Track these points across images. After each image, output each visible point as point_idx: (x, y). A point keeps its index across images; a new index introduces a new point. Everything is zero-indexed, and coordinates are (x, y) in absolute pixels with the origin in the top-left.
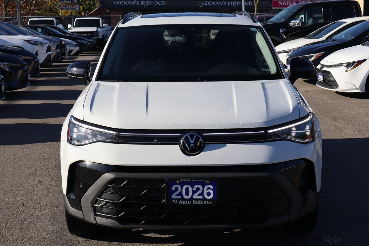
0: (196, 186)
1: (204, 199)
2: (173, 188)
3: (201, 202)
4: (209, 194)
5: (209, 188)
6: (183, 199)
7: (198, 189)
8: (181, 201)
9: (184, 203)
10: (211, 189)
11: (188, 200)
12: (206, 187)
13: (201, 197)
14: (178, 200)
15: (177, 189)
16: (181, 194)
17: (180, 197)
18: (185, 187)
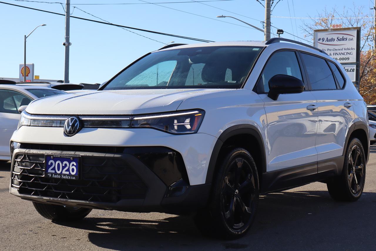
0: (65, 162)
1: (70, 175)
2: (49, 164)
3: (67, 177)
4: (73, 170)
5: (73, 165)
6: (56, 173)
7: (66, 165)
8: (53, 175)
9: (56, 176)
10: (75, 166)
11: (59, 174)
12: (71, 164)
13: (68, 173)
14: (52, 174)
15: (52, 164)
16: (54, 169)
17: (53, 171)
18: (57, 163)
